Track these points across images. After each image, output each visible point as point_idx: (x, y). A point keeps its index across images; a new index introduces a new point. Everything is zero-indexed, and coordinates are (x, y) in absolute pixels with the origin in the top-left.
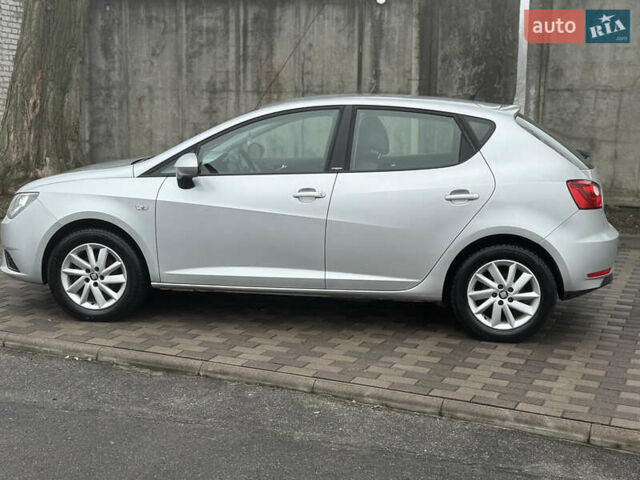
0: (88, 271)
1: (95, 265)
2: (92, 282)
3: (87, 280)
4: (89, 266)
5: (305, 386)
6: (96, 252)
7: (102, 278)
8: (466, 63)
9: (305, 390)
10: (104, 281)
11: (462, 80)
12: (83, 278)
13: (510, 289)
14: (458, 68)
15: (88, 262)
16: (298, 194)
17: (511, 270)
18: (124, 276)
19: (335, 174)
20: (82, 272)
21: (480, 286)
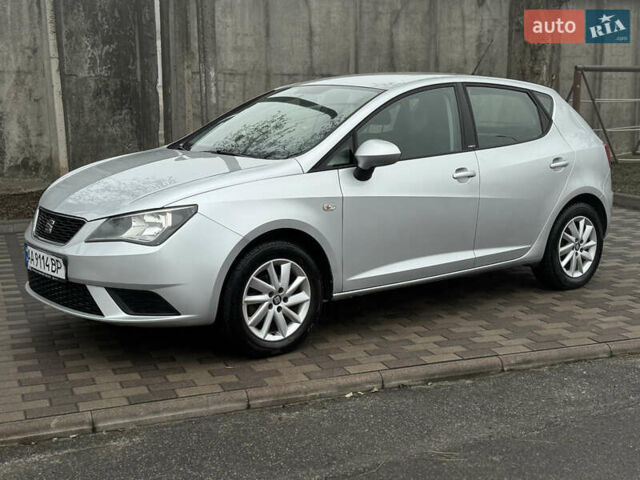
0: (271, 294)
1: (280, 285)
2: (275, 307)
3: (270, 306)
4: (272, 287)
5: (604, 352)
6: (278, 269)
7: (286, 300)
8: (95, 41)
10: (288, 303)
11: (93, 59)
12: (266, 304)
13: (582, 241)
14: (87, 46)
15: (270, 283)
16: (456, 175)
17: (582, 223)
18: (307, 292)
19: (473, 152)
20: (265, 297)
21: (565, 242)
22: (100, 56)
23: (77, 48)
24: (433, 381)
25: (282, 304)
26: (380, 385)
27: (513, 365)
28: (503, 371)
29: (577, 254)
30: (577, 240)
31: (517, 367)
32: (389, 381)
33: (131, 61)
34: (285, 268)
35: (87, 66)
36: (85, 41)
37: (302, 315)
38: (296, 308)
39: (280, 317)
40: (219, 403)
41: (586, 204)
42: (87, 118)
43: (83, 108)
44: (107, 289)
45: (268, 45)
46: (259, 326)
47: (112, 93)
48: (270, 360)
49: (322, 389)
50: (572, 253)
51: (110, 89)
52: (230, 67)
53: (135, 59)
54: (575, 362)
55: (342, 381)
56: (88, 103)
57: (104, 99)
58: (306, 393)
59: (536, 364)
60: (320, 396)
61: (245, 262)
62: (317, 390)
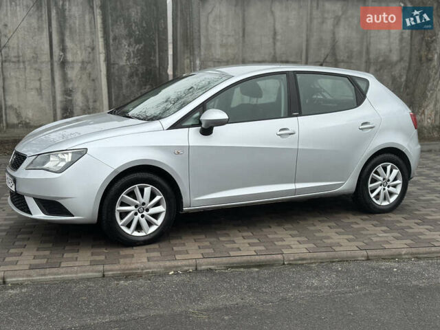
0: (136, 206)
1: (143, 201)
2: (139, 215)
3: (136, 214)
4: (138, 202)
5: (362, 257)
6: (142, 191)
7: (147, 210)
8: (130, 42)
9: (363, 259)
10: (149, 212)
11: (129, 54)
12: (132, 212)
13: (389, 180)
14: (125, 46)
15: (136, 200)
16: (279, 133)
17: (389, 168)
18: (163, 206)
19: (296, 118)
20: (132, 208)
21: (374, 180)
22: (133, 52)
23: (119, 46)
24: (232, 267)
25: (145, 213)
26: (194, 268)
27: (292, 261)
28: (284, 264)
29: (384, 189)
30: (384, 179)
31: (294, 262)
32: (201, 266)
33: (153, 54)
34: (147, 190)
35: (125, 58)
36: (125, 42)
37: (160, 221)
38: (156, 216)
39: (143, 221)
40: (84, 272)
41: (393, 155)
42: (124, 91)
43: (122, 85)
44: (34, 198)
45: (244, 41)
46: (129, 226)
47: (140, 75)
48: (135, 248)
49: (154, 268)
50: (380, 188)
51: (139, 72)
52: (217, 57)
53: (155, 52)
54: (338, 261)
55: (168, 264)
56: (125, 81)
57: (135, 78)
58: (142, 270)
59: (309, 261)
60: (152, 273)
61: (117, 185)
62: (150, 268)
